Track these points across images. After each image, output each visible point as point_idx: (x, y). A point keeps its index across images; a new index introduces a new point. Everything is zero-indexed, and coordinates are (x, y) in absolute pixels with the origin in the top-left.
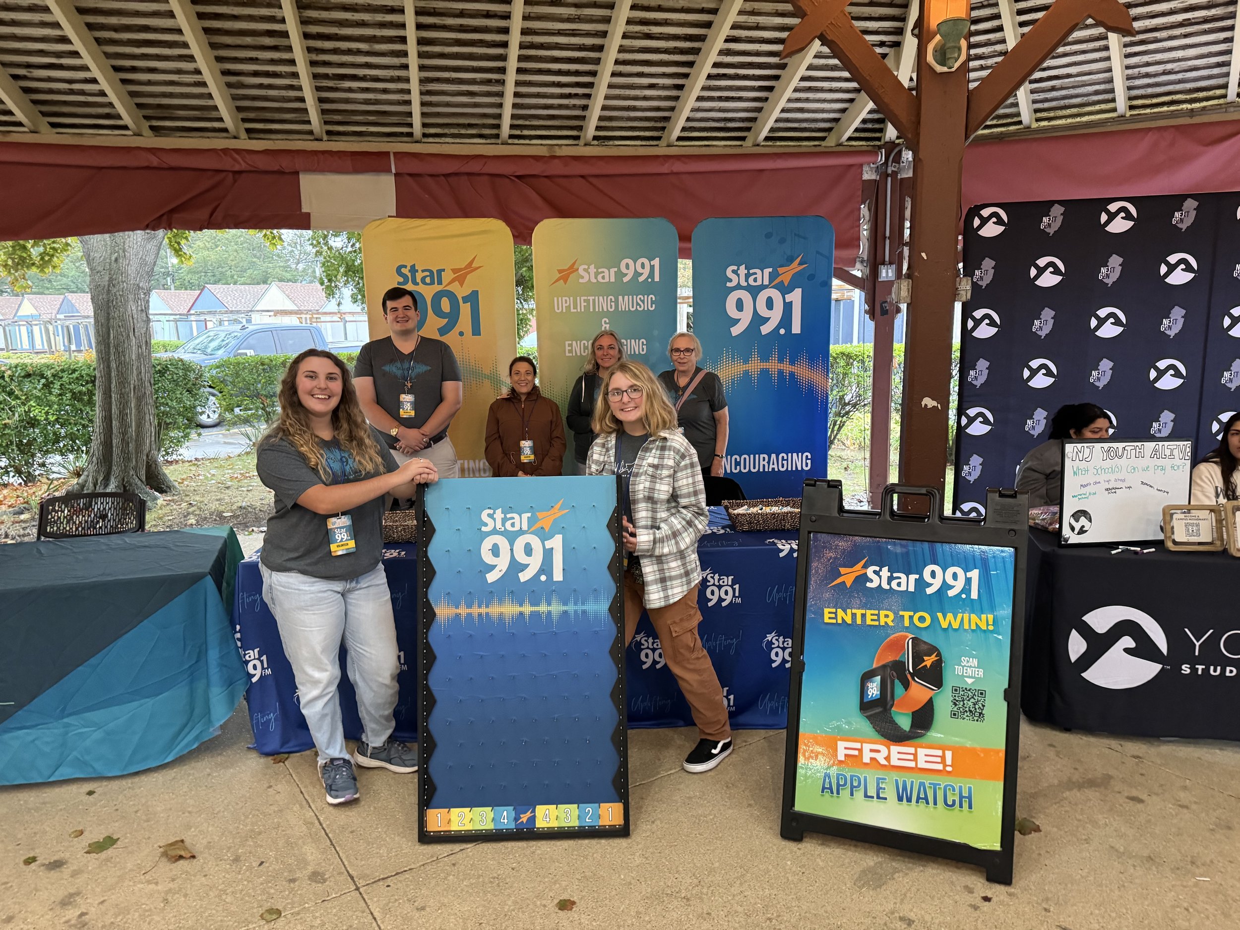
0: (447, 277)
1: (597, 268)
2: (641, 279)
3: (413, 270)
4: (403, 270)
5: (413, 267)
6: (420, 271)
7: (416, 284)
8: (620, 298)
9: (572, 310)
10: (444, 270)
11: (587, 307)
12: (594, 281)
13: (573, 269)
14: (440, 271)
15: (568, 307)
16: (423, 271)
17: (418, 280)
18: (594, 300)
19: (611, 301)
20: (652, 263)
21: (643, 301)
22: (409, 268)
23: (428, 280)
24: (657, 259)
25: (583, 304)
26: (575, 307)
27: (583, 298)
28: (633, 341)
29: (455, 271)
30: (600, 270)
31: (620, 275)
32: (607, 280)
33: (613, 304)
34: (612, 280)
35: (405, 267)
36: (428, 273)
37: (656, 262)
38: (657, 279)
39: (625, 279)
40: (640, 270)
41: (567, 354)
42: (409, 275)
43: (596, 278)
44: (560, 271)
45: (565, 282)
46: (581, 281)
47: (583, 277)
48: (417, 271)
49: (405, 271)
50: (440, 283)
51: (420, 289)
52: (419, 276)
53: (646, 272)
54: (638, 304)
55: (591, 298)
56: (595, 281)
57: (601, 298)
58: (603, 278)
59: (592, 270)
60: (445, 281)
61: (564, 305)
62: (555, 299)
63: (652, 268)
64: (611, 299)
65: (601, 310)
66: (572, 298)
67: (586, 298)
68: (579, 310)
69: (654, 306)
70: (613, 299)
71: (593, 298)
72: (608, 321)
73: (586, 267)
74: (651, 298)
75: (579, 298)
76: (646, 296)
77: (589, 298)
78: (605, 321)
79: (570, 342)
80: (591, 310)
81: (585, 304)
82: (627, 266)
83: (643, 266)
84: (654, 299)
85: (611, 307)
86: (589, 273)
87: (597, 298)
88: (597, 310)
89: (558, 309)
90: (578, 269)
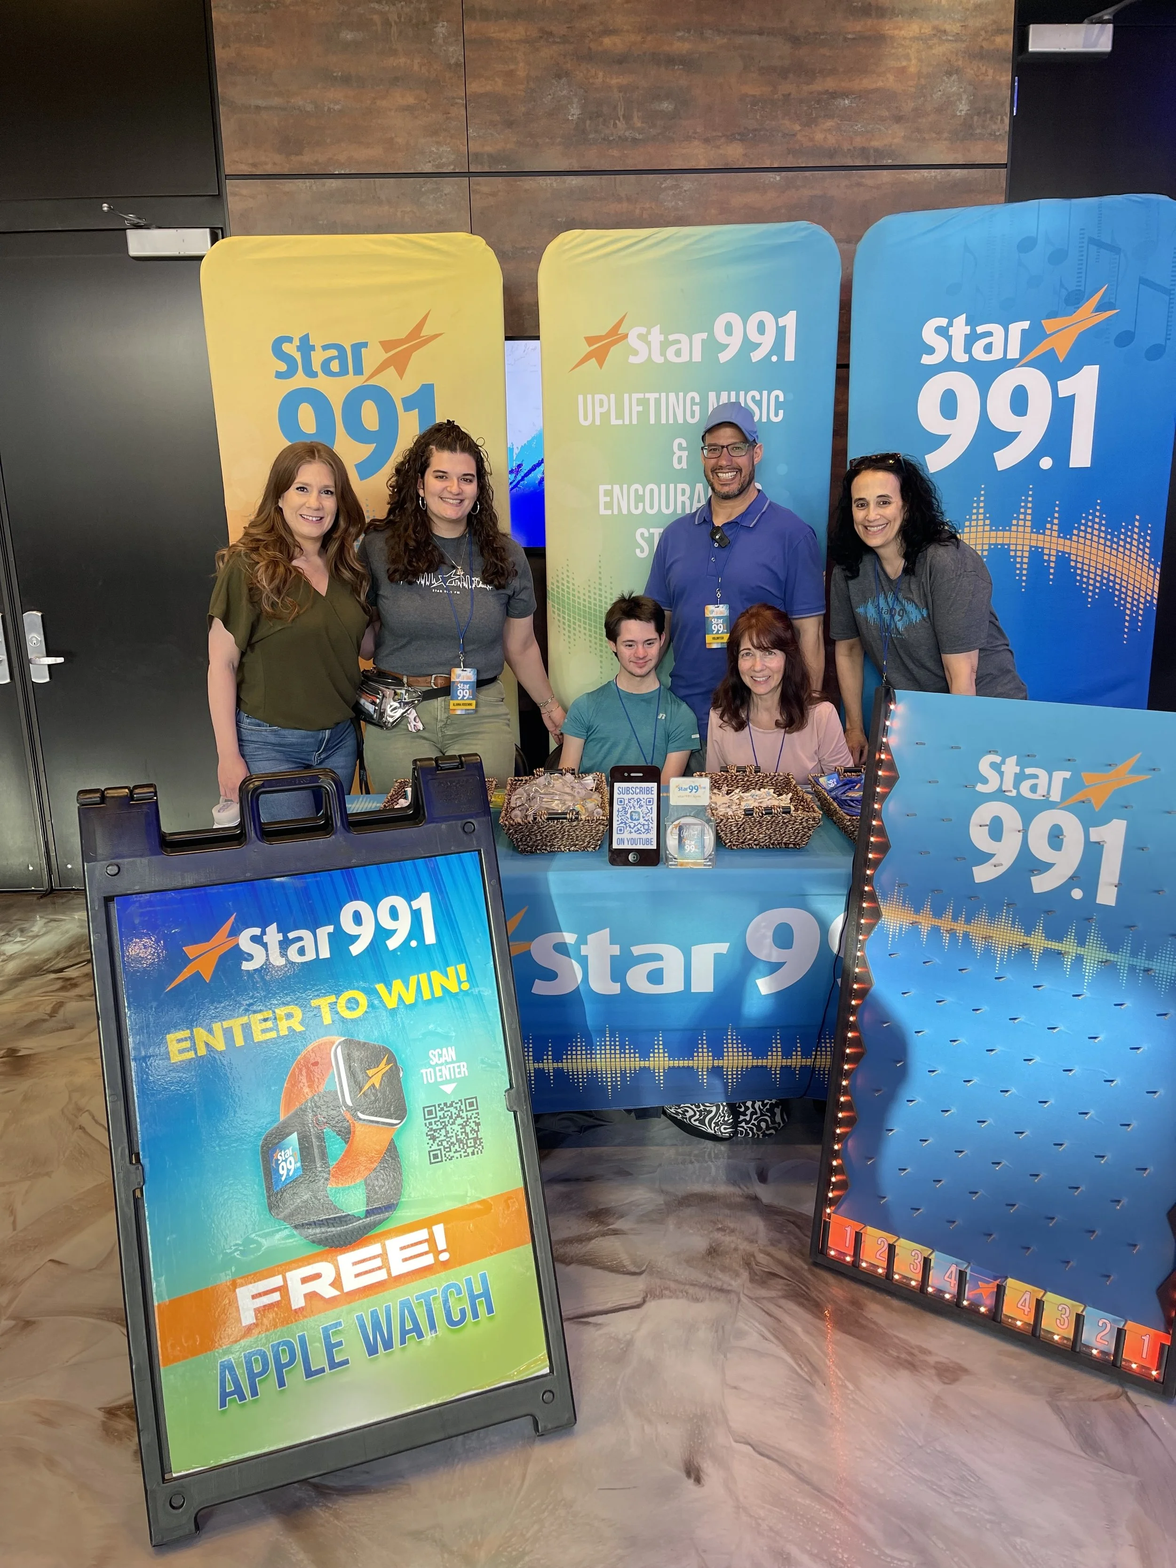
0: (372, 357)
1: (665, 332)
2: (757, 356)
3: (306, 346)
4: (287, 348)
5: (305, 339)
6: (318, 348)
7: (312, 374)
8: (712, 395)
9: (614, 421)
10: (365, 345)
11: (643, 415)
12: (658, 359)
13: (616, 335)
14: (358, 348)
15: (606, 416)
16: (325, 348)
17: (316, 366)
18: (658, 401)
19: (693, 403)
20: (782, 322)
22: (297, 342)
23: (335, 366)
24: (793, 314)
25: (637, 409)
26: (620, 415)
27: (635, 396)
29: (387, 345)
30: (671, 338)
31: (712, 347)
32: (685, 358)
33: (697, 408)
34: (697, 357)
35: (289, 340)
36: (334, 352)
37: (790, 320)
38: (790, 355)
39: (724, 357)
40: (754, 336)
41: (602, 511)
42: (298, 356)
43: (663, 353)
44: (590, 341)
45: (601, 363)
46: (633, 360)
47: (636, 353)
48: (313, 348)
49: (290, 349)
50: (358, 371)
51: (322, 384)
52: (318, 358)
53: (768, 341)
55: (652, 396)
56: (661, 360)
57: (672, 396)
58: (678, 353)
59: (656, 336)
60: (368, 369)
61: (598, 410)
62: (581, 397)
63: (781, 332)
64: (693, 399)
65: (671, 421)
66: (612, 396)
67: (641, 396)
68: (627, 422)
69: (781, 412)
70: (697, 400)
71: (657, 395)
72: (684, 445)
73: (644, 330)
74: (777, 397)
75: (626, 396)
76: (765, 393)
77: (647, 395)
78: (680, 444)
79: (609, 487)
80: (652, 421)
81: (640, 408)
82: (729, 329)
83: (761, 328)
84: (781, 399)
85: (693, 417)
86: (649, 344)
87: (663, 395)
88: (663, 421)
89: (586, 419)
90: (625, 336)
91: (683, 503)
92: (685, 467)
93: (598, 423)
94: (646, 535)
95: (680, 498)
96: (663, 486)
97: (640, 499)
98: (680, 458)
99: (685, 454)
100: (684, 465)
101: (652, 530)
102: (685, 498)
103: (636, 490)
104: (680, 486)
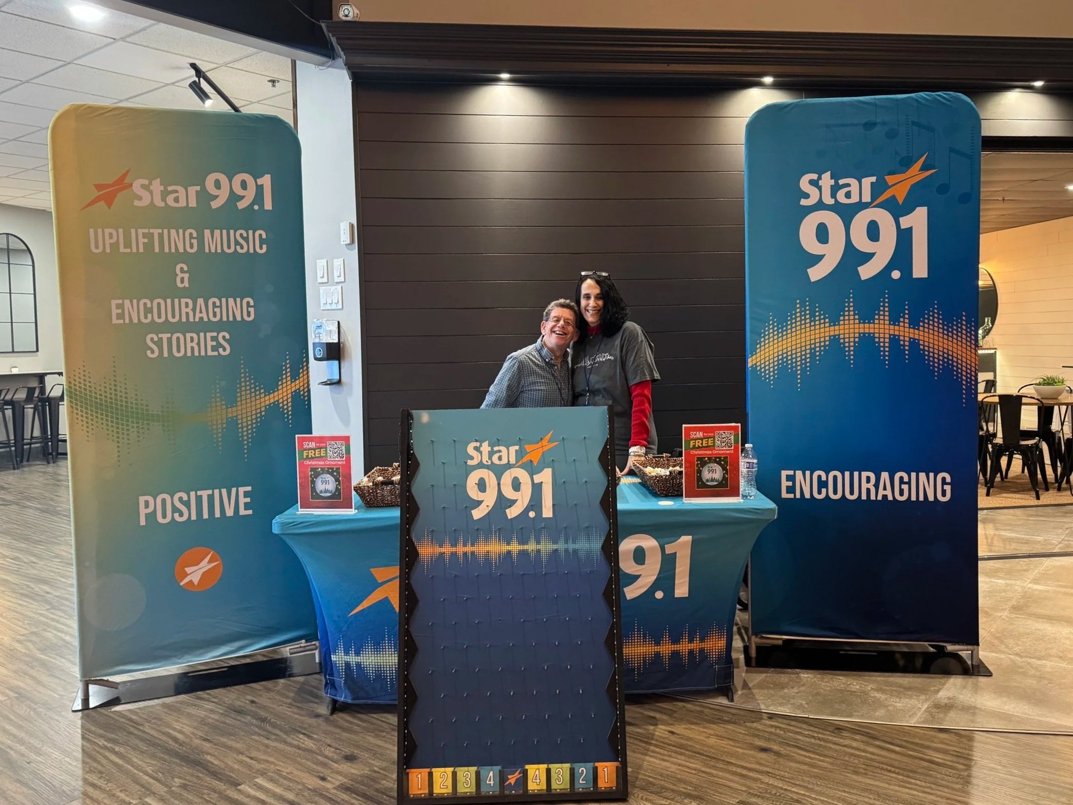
1: (164, 184)
2: (241, 205)
8: (207, 233)
9: (122, 250)
11: (149, 246)
12: (159, 203)
13: (122, 184)
15: (114, 246)
18: (161, 236)
19: (191, 237)
20: (260, 182)
21: (246, 240)
24: (267, 177)
25: (142, 241)
26: (128, 245)
27: (141, 231)
28: (231, 300)
30: (170, 188)
31: (205, 197)
32: (183, 203)
33: (195, 242)
34: (193, 203)
37: (266, 181)
38: (268, 206)
39: (215, 204)
40: (239, 191)
41: (115, 321)
43: (164, 199)
44: (99, 187)
45: (109, 204)
46: (137, 203)
47: (140, 198)
53: (250, 195)
54: (237, 243)
55: (156, 232)
56: (162, 204)
57: (173, 232)
58: (176, 200)
59: (157, 186)
61: (108, 241)
62: (92, 231)
63: (260, 189)
64: (191, 234)
65: (173, 250)
66: (121, 231)
67: (147, 231)
68: (134, 250)
69: (265, 246)
70: (195, 235)
71: (160, 231)
72: (186, 268)
73: (146, 182)
74: (260, 235)
75: (133, 231)
76: (251, 232)
77: (151, 231)
78: (182, 269)
79: (120, 301)
80: (157, 250)
81: (146, 240)
82: (218, 185)
83: (244, 185)
84: (264, 236)
85: (192, 246)
86: (151, 193)
87: (166, 231)
88: (167, 250)
89: (97, 247)
90: (131, 185)
91: (187, 314)
92: (187, 286)
93: (108, 250)
94: (156, 339)
95: (184, 310)
96: (169, 301)
97: (148, 311)
98: (182, 280)
99: (186, 276)
100: (186, 284)
101: (160, 336)
102: (189, 310)
103: (145, 304)
104: (183, 301)
